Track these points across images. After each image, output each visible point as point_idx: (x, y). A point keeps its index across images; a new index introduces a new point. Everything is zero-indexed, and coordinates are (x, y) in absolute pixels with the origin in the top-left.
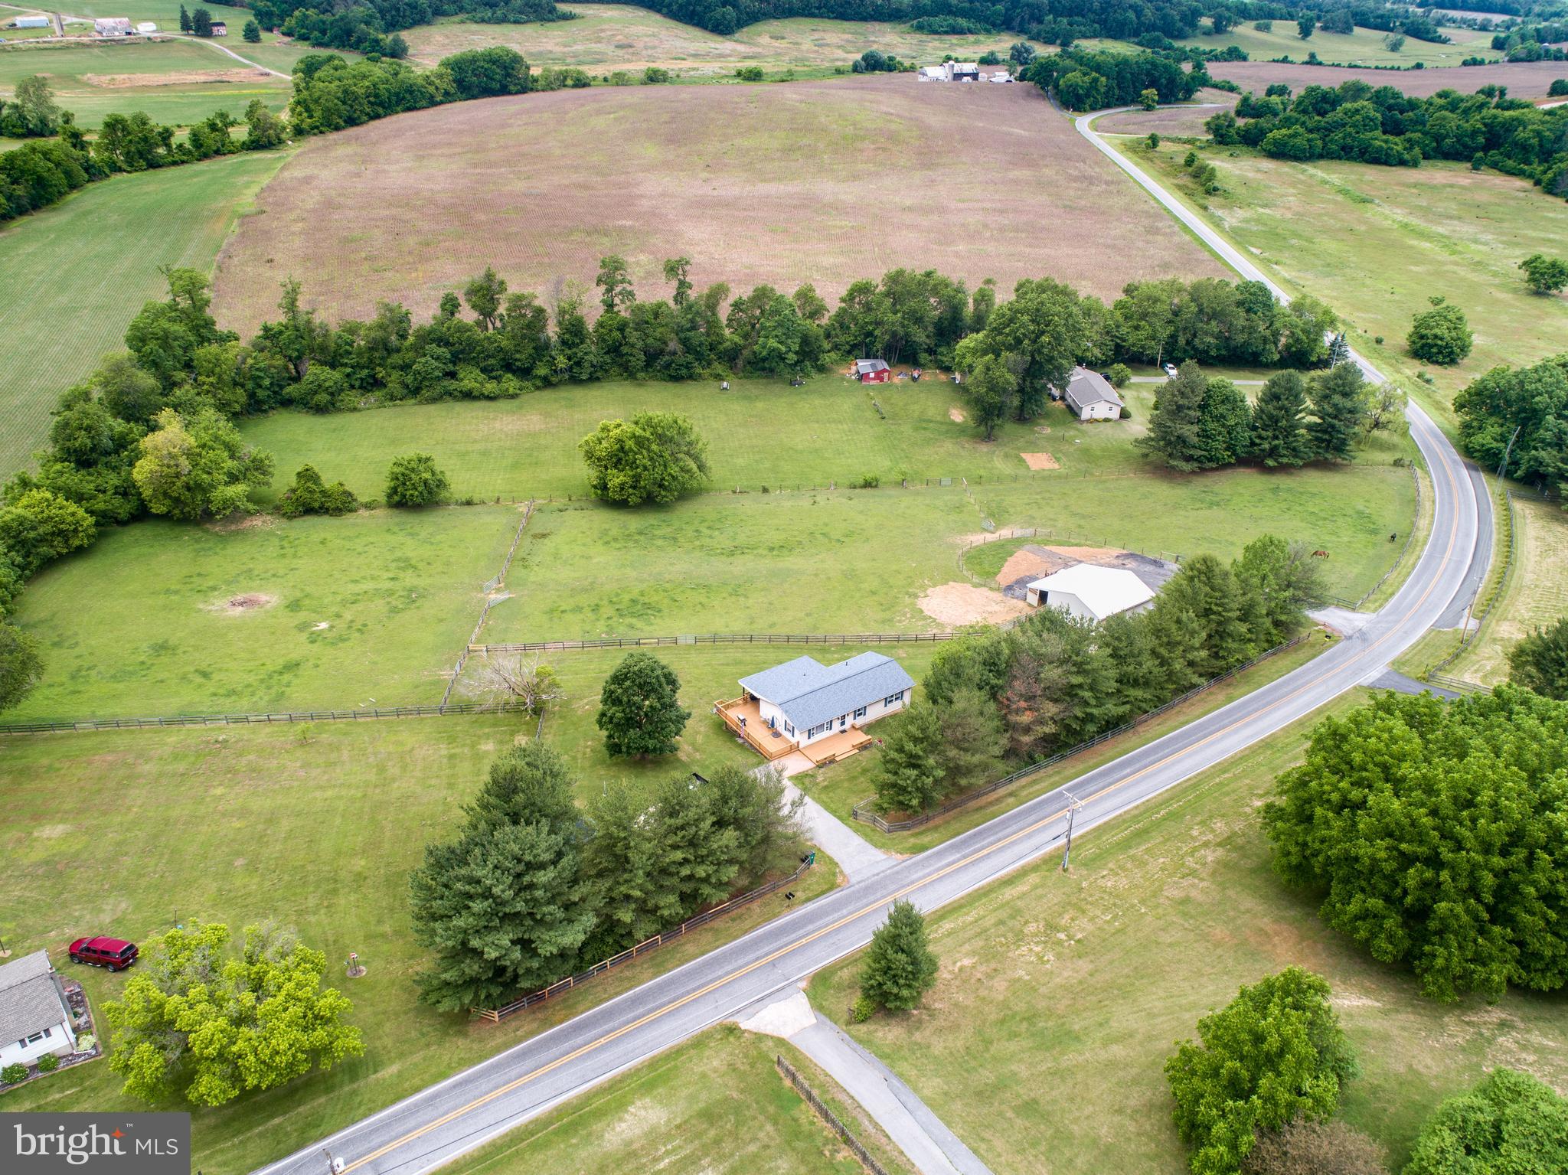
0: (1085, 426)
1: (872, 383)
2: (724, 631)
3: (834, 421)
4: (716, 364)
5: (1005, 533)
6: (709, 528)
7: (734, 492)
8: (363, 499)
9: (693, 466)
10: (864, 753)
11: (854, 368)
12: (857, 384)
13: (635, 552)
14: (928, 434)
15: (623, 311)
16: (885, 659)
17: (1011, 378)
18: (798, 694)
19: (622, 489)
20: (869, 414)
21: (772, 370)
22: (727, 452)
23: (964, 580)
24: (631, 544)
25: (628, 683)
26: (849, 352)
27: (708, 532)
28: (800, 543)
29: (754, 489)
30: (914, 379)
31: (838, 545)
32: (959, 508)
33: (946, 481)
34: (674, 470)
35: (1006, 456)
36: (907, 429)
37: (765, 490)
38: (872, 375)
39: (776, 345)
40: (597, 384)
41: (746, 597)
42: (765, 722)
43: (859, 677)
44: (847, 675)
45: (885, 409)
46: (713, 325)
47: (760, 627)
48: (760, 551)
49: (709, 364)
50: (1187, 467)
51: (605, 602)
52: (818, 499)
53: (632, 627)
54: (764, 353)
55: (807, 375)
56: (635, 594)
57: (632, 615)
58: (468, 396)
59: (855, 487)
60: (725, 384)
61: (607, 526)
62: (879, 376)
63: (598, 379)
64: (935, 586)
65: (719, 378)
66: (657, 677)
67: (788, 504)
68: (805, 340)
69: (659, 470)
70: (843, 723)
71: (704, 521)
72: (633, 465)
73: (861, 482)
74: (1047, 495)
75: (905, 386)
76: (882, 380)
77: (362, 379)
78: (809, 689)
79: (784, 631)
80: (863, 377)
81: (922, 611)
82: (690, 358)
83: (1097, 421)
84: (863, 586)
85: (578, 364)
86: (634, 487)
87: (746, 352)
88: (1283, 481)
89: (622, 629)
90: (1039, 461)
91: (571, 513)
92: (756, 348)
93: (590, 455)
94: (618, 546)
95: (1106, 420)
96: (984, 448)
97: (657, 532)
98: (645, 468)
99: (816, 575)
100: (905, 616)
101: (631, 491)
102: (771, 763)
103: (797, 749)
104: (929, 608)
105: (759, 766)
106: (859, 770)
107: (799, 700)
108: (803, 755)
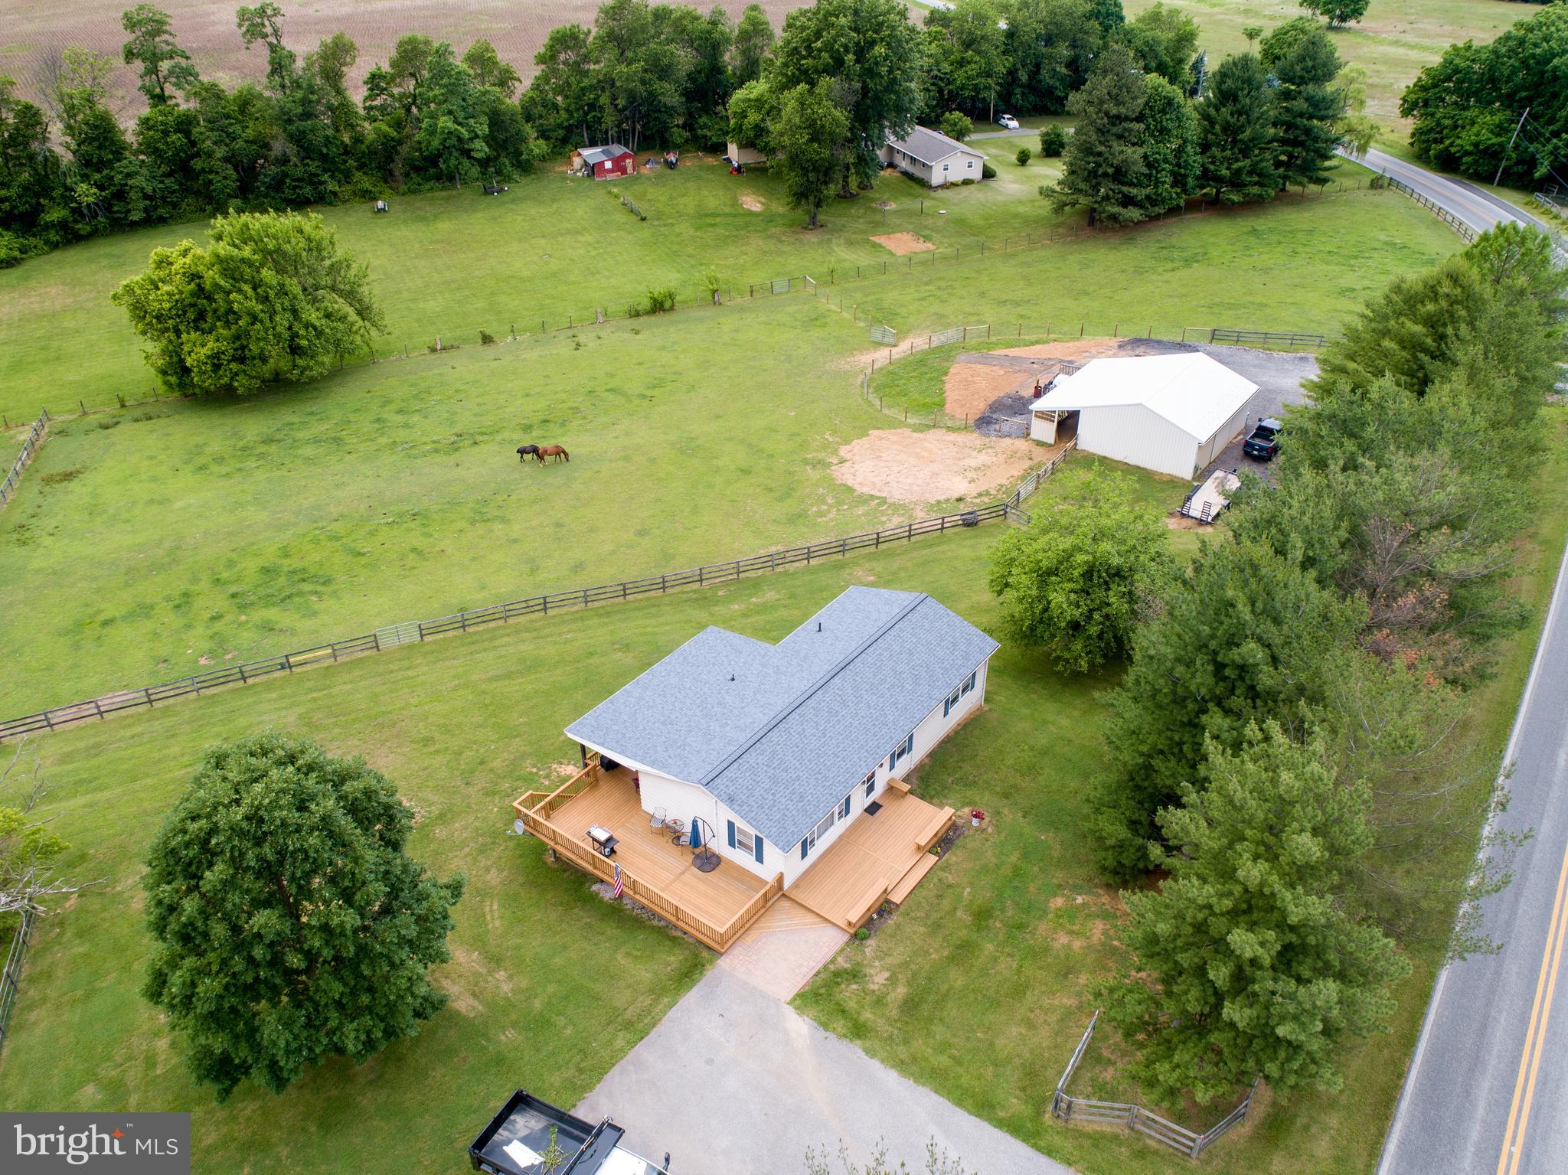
0: (940, 193)
1: (610, 177)
2: (478, 600)
3: (569, 232)
4: (358, 175)
5: (916, 342)
6: (400, 412)
7: (433, 350)
9: (341, 305)
10: (951, 857)
11: (577, 162)
12: (588, 183)
13: (261, 475)
14: (720, 230)
15: (184, 103)
16: (903, 598)
18: (743, 738)
19: (217, 367)
20: (621, 217)
21: (451, 178)
22: (405, 295)
23: (892, 424)
24: (251, 463)
25: (212, 877)
26: (564, 141)
27: (400, 418)
28: (576, 410)
29: (466, 341)
30: (671, 166)
31: (645, 403)
32: (817, 320)
33: (780, 284)
34: (312, 315)
35: (850, 243)
36: (685, 229)
37: (487, 339)
38: (608, 165)
39: (451, 125)
40: (163, 229)
41: (504, 520)
42: (669, 833)
43: (870, 657)
44: (838, 658)
45: (643, 208)
46: (342, 112)
47: (553, 579)
48: (507, 435)
49: (347, 175)
51: (204, 584)
52: (581, 339)
53: (268, 628)
54: (436, 143)
55: (508, 179)
56: (270, 553)
57: (269, 600)
59: (638, 315)
60: (380, 204)
61: (200, 440)
62: (619, 166)
63: (163, 221)
64: (847, 442)
65: (368, 196)
67: (534, 354)
68: (497, 120)
69: (282, 320)
70: (870, 789)
71: (388, 402)
72: (229, 316)
73: (646, 303)
74: (944, 284)
75: (659, 177)
76: (624, 171)
78: (761, 721)
79: (607, 575)
80: (594, 170)
81: (851, 489)
82: (314, 166)
83: (954, 185)
84: (720, 463)
85: (120, 195)
86: (242, 360)
87: (404, 150)
89: (246, 638)
90: (901, 244)
91: (127, 428)
92: (419, 136)
93: (139, 311)
94: (224, 470)
95: (967, 182)
96: (812, 237)
97: (300, 435)
98: (254, 319)
99: (627, 458)
100: (824, 502)
101: (234, 366)
102: (724, 963)
103: (784, 895)
104: (859, 480)
105: (694, 982)
106: (968, 919)
107: (750, 757)
108: (803, 911)
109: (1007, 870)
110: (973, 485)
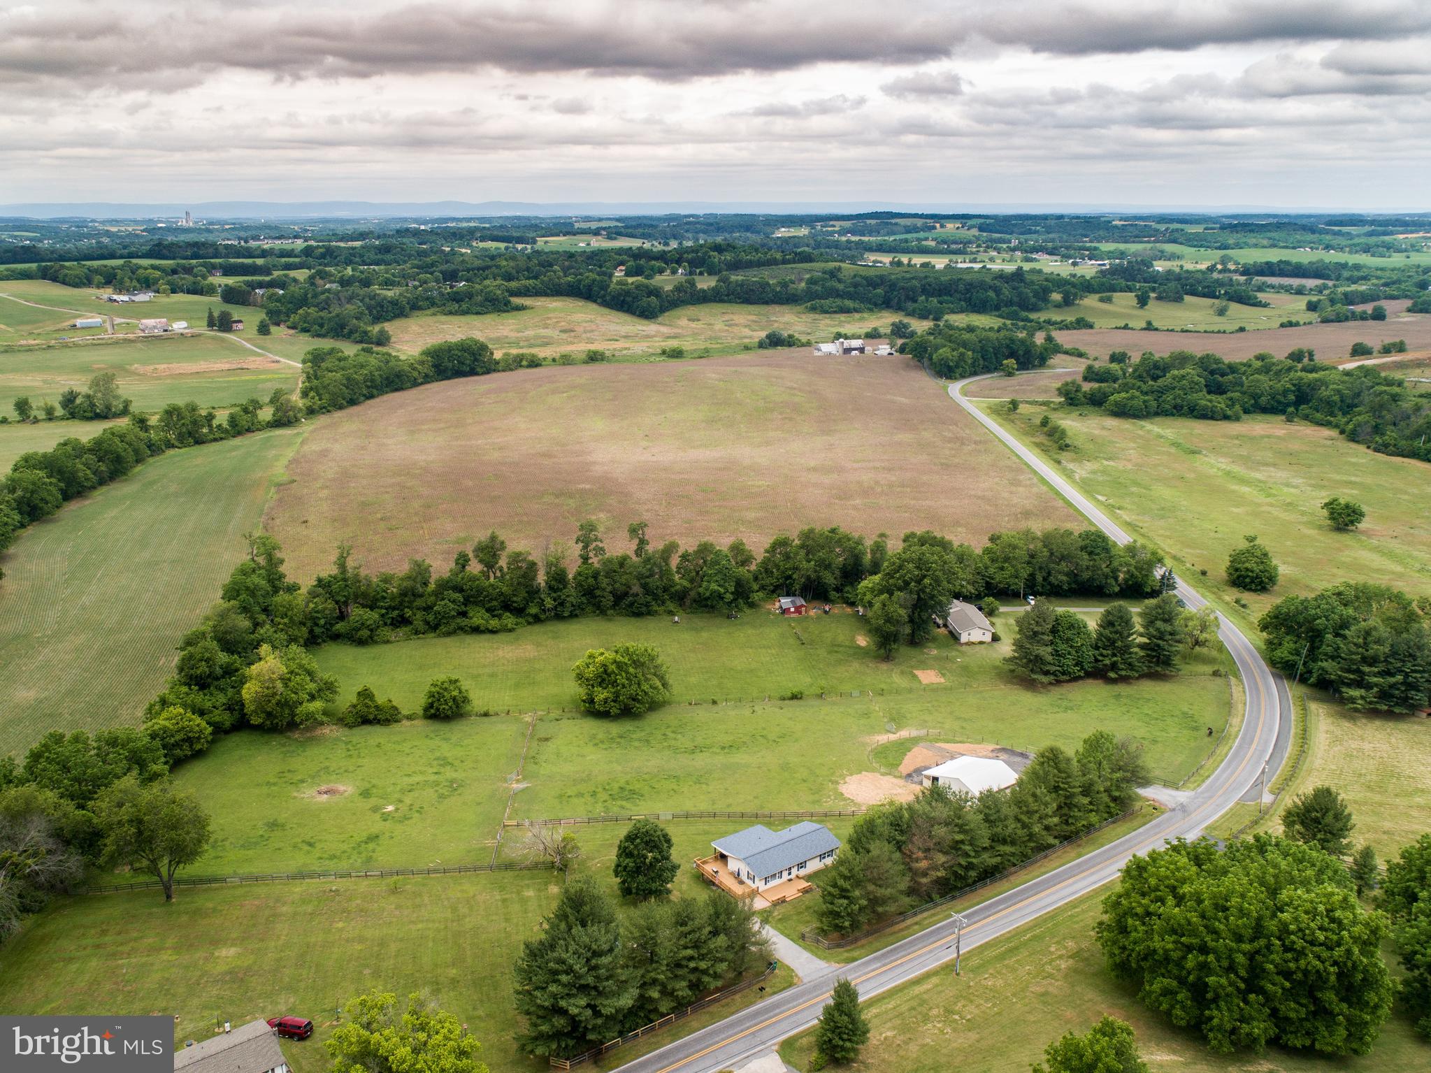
0: (964, 648)
1: (792, 615)
2: (692, 810)
3: (764, 647)
4: (668, 603)
5: (904, 734)
6: (673, 732)
7: (690, 704)
8: (405, 712)
9: (658, 684)
10: (807, 895)
11: (777, 604)
12: (781, 616)
13: (618, 751)
14: (840, 656)
15: (595, 561)
16: (818, 826)
17: (902, 612)
18: (756, 851)
19: (606, 703)
20: (791, 641)
21: (712, 607)
22: (681, 672)
23: (873, 770)
24: (614, 745)
25: (638, 841)
26: (773, 592)
27: (673, 735)
28: (744, 743)
29: (705, 702)
30: (826, 612)
31: (774, 744)
32: (866, 715)
33: (856, 693)
34: (645, 687)
35: (902, 673)
36: (822, 652)
37: (714, 702)
38: (792, 610)
39: (716, 588)
40: (575, 620)
41: (707, 784)
42: (732, 874)
43: (800, 840)
44: (791, 838)
45: (804, 637)
46: (665, 573)
47: (720, 807)
48: (715, 750)
49: (663, 603)
50: (1045, 679)
51: (600, 789)
52: (756, 708)
53: (622, 807)
54: (708, 594)
55: (740, 610)
56: (622, 783)
57: (622, 798)
58: (476, 630)
59: (784, 699)
60: (676, 618)
61: (594, 732)
62: (798, 610)
63: (576, 616)
64: (851, 775)
65: (671, 613)
66: (658, 837)
67: (732, 713)
68: (739, 583)
69: (634, 687)
70: (790, 874)
71: (668, 727)
72: (614, 684)
73: (789, 695)
74: (936, 704)
75: (818, 618)
76: (800, 613)
77: (393, 618)
78: (764, 848)
79: (739, 809)
80: (785, 611)
81: (842, 794)
82: (649, 598)
83: (973, 643)
84: (796, 775)
85: (562, 604)
86: (614, 701)
87: (693, 593)
88: (1122, 689)
89: (615, 809)
90: (928, 677)
91: (564, 723)
92: (701, 590)
94: (604, 746)
95: (981, 643)
96: (884, 666)
97: (634, 736)
98: (624, 686)
99: (759, 767)
100: (830, 797)
101: (612, 704)
103: (758, 894)
104: (848, 791)
106: (804, 907)
107: (758, 856)
108: (762, 897)
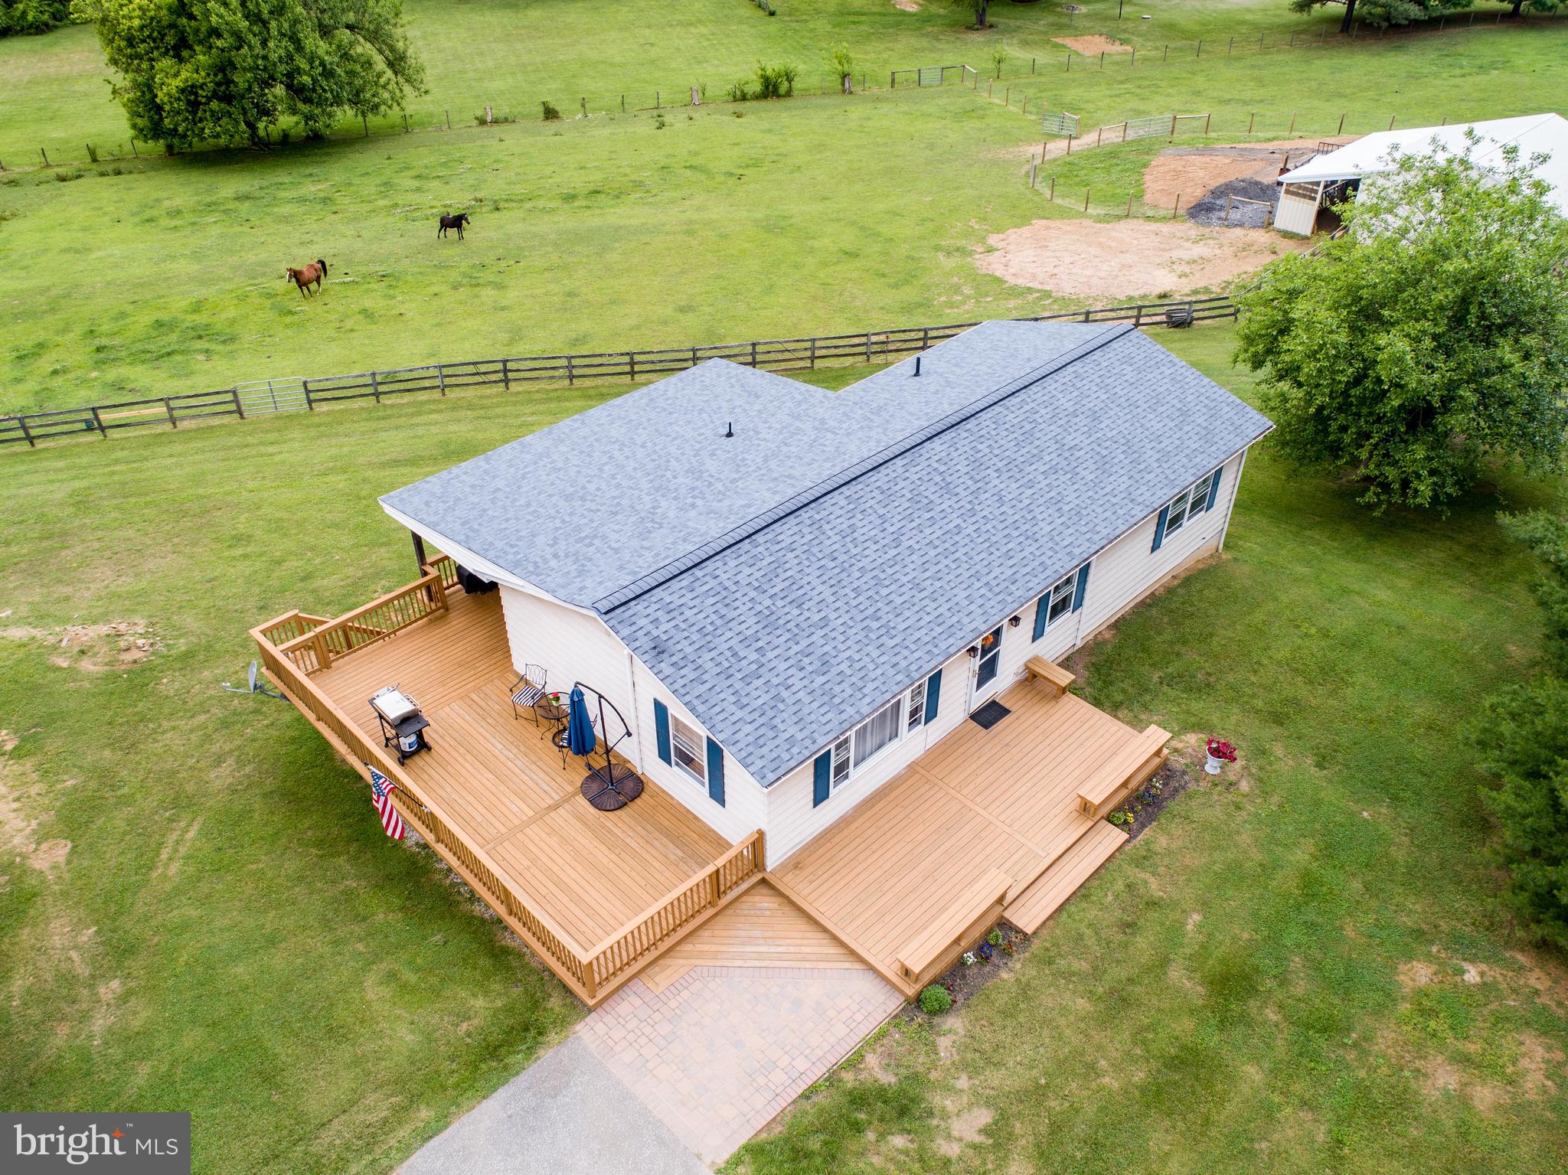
3: (680, 23)
5: (1105, 135)
6: (417, 177)
7: (482, 122)
10: (1157, 836)
13: (215, 230)
14: (864, 27)
18: (714, 530)
20: (746, 11)
23: (1065, 214)
24: (209, 218)
27: (413, 184)
28: (638, 184)
29: (524, 117)
31: (732, 181)
32: (973, 112)
33: (931, 78)
34: (319, 48)
35: (1026, 43)
36: (821, 25)
37: (550, 114)
41: (500, 287)
52: (668, 118)
59: (744, 97)
64: (1000, 231)
67: (603, 128)
69: (278, 48)
70: (987, 671)
73: (756, 88)
74: (1145, 83)
81: (1000, 281)
84: (816, 244)
90: (1091, 45)
91: (89, 183)
94: (176, 223)
96: (977, 37)
97: (283, 194)
99: (690, 233)
100: (957, 289)
101: (215, 105)
102: (589, 1032)
103: (764, 881)
104: (1012, 271)
105: (507, 1073)
106: (1195, 991)
107: (725, 568)
108: (802, 925)
109: (1286, 881)
110: (1183, 279)
